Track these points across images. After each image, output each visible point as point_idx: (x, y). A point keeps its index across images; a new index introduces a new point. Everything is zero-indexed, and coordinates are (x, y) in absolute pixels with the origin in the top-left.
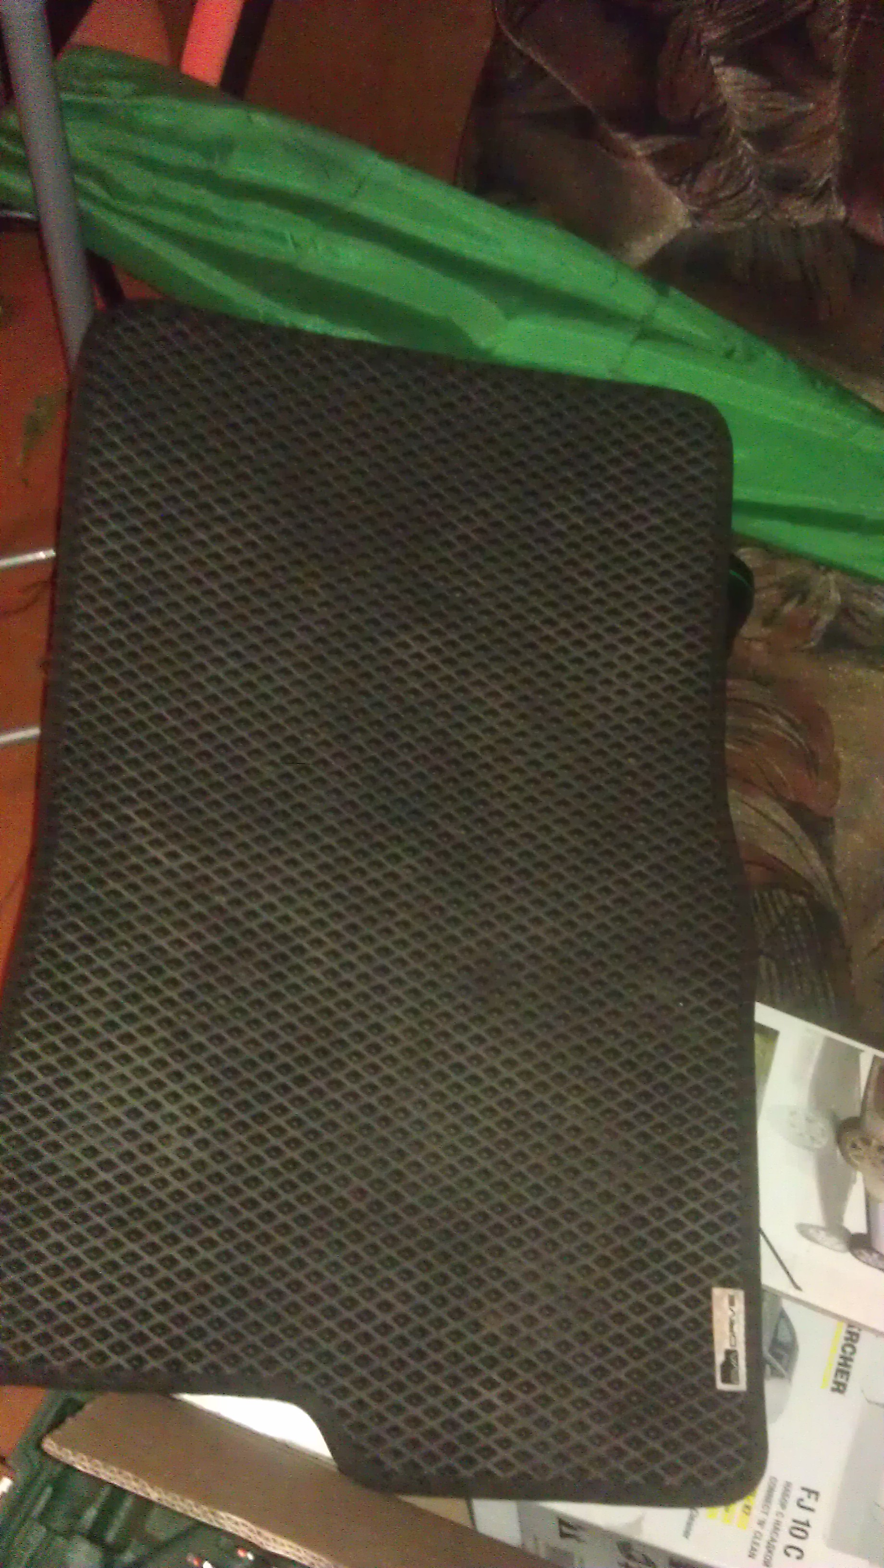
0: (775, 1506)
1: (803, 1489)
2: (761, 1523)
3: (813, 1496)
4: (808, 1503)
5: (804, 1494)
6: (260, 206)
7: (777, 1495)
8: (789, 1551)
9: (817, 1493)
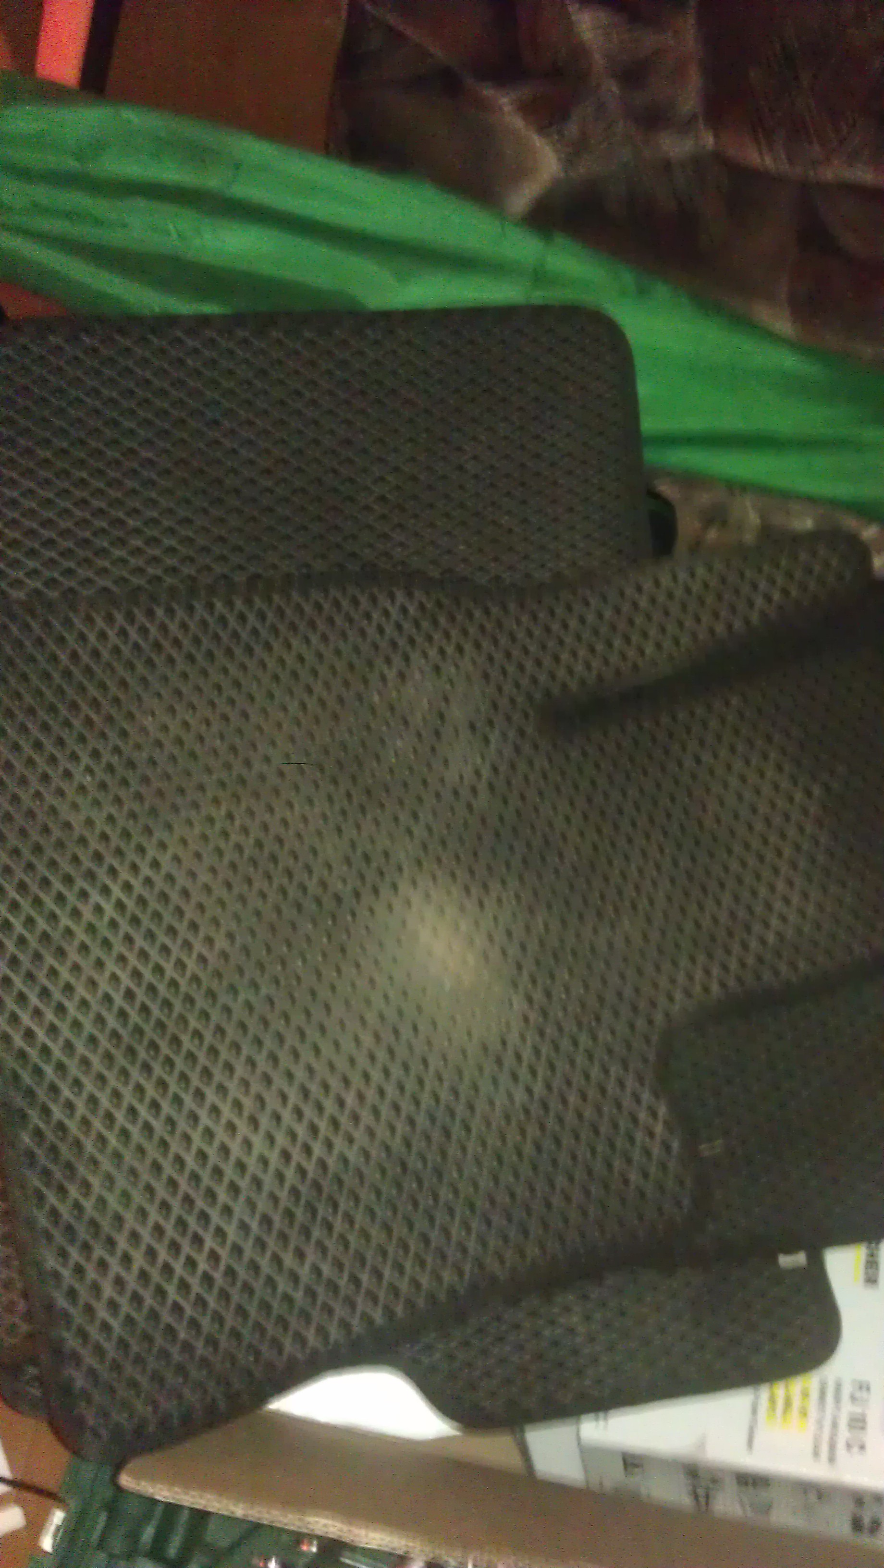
0: (830, 1403)
2: (820, 1423)
3: (864, 1387)
4: (861, 1394)
5: (856, 1389)
6: (141, 203)
7: (830, 1395)
9: (867, 1385)
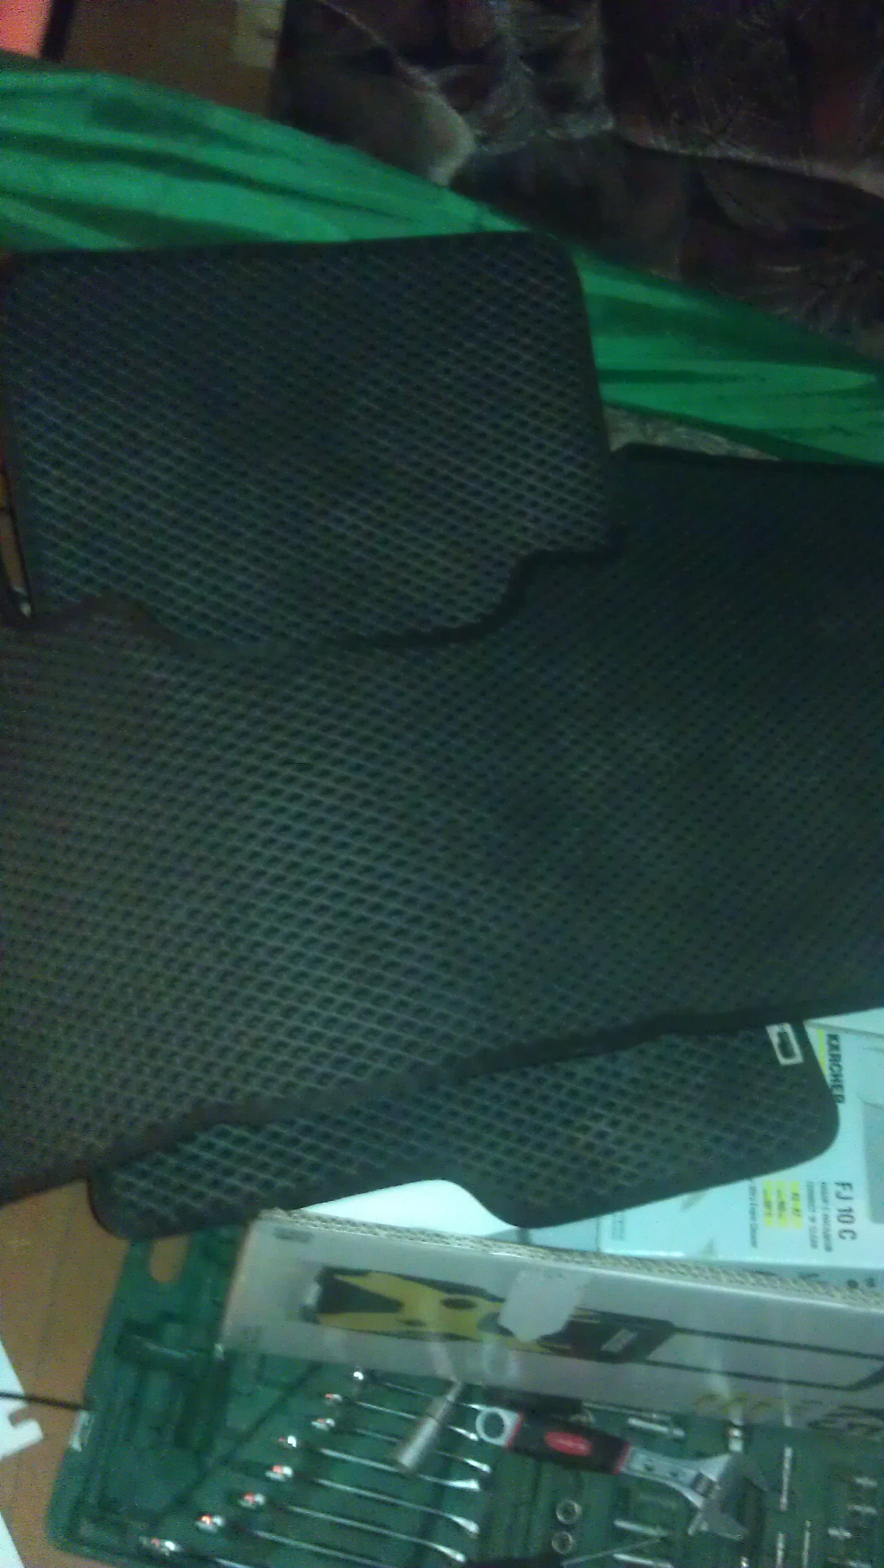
0: (819, 1202)
1: (838, 1184)
2: (813, 1220)
3: (847, 1187)
4: (846, 1193)
5: (840, 1188)
7: (818, 1196)
8: (845, 1234)
9: (849, 1185)
